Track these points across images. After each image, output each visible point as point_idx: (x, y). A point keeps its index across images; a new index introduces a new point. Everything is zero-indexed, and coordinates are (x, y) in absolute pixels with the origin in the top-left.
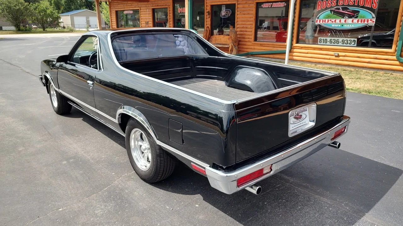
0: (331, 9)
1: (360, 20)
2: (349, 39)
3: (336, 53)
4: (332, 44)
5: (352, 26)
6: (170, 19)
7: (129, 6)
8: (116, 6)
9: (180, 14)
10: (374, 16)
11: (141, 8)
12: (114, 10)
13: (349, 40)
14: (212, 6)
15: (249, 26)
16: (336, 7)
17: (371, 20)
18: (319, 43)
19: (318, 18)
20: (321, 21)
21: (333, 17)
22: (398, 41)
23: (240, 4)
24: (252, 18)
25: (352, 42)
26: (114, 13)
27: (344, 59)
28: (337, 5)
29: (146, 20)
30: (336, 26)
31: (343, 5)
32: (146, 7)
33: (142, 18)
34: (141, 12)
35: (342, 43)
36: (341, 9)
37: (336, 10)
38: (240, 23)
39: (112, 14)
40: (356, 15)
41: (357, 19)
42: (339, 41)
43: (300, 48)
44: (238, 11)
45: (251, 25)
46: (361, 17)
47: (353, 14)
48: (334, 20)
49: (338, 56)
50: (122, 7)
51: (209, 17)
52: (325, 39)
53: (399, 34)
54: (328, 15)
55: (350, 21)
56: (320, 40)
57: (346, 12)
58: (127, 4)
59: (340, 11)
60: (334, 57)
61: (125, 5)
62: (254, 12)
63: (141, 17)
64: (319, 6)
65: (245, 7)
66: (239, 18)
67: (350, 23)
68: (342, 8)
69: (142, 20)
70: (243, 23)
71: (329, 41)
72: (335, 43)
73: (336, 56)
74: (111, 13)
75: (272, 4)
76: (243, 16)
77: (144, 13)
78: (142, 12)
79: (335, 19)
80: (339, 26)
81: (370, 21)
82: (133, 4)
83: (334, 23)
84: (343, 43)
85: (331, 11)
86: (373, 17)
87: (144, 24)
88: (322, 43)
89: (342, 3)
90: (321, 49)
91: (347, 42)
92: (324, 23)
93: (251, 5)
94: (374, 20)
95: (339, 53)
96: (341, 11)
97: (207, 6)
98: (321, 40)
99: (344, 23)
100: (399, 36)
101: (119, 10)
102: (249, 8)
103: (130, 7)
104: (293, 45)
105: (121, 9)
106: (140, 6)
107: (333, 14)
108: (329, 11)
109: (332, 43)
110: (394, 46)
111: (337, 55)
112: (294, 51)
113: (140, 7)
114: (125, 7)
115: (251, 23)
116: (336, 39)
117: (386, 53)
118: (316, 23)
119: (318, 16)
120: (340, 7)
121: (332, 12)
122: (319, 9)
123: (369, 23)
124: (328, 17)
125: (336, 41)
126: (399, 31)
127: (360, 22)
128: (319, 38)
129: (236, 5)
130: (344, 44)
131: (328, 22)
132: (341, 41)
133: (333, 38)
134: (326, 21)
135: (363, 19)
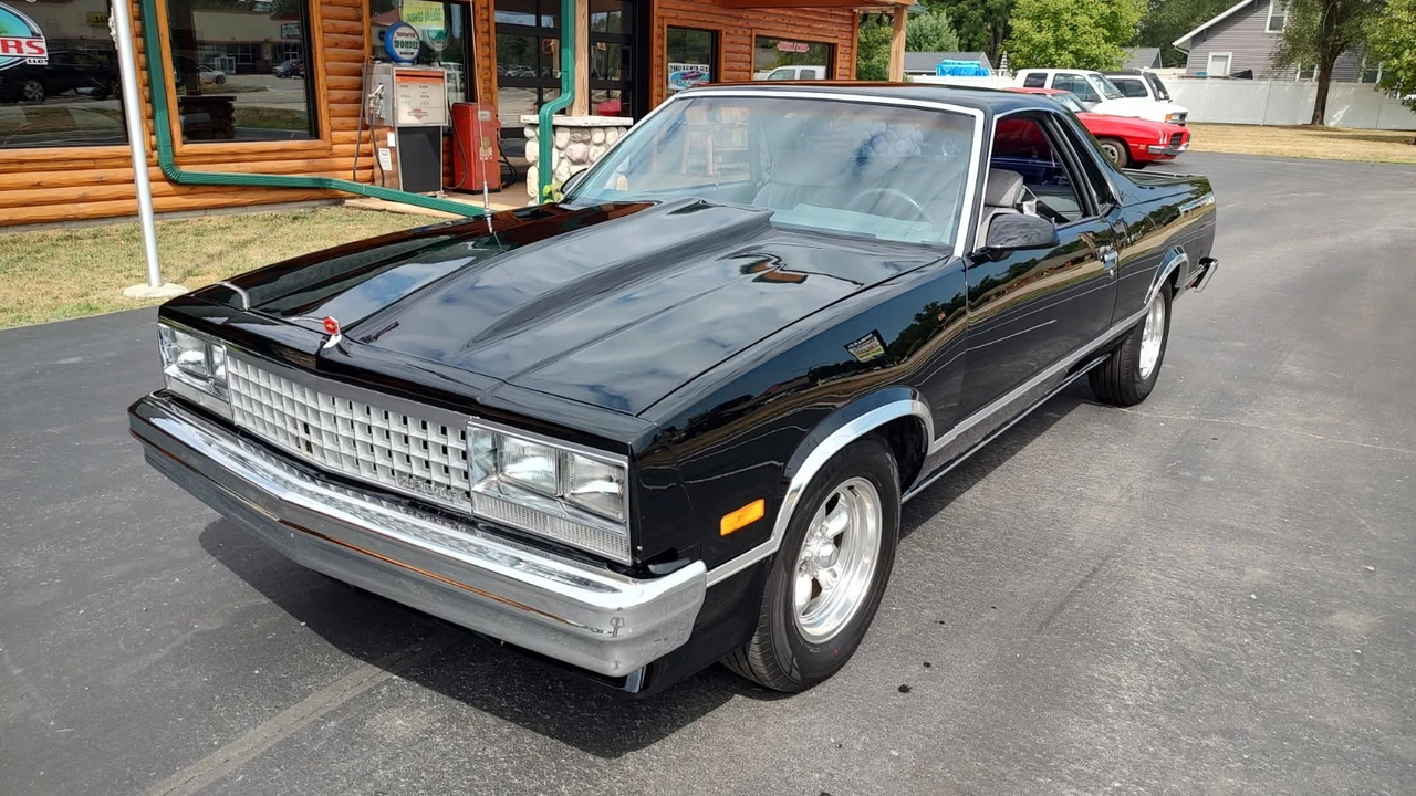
10: (37, 30)
17: (29, 44)
22: (150, 118)
81: (24, 47)
94: (43, 45)
117: (127, 158)
123: (25, 54)
126: (145, 85)
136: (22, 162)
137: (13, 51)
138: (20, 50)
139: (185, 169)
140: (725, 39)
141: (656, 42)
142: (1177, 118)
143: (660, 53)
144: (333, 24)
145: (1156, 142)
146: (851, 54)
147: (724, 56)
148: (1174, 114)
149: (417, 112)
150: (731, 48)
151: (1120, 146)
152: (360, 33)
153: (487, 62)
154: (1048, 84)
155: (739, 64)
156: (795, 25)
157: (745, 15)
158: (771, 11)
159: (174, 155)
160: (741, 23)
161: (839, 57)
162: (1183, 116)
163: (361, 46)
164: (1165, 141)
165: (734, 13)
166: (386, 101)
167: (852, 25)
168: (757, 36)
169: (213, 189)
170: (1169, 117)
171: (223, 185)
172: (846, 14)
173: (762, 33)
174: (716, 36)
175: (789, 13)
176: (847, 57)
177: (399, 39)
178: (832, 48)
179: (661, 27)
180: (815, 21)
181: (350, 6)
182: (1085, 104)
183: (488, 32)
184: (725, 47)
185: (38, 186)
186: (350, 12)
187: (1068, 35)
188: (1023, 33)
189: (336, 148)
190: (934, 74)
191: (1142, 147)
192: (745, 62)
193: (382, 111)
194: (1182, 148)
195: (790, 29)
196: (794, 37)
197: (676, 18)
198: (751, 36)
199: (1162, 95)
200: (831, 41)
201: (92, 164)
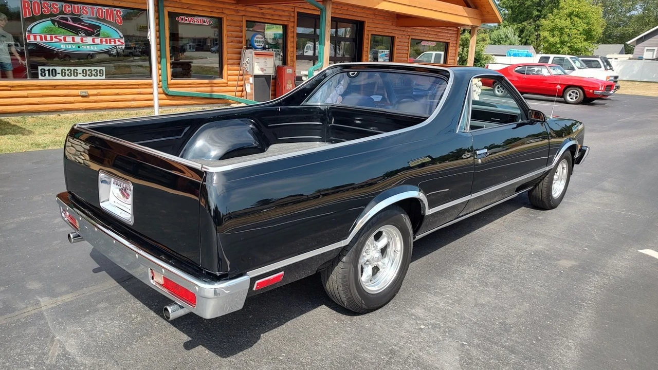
0: (52, 18)
1: (105, 40)
2: (93, 68)
3: (82, 92)
4: (67, 77)
10: (122, 36)
13: (94, 70)
17: (119, 41)
18: (40, 77)
19: (30, 31)
20: (38, 38)
21: (59, 32)
25: (98, 72)
27: (98, 99)
28: (62, 13)
30: (67, 47)
31: (72, 14)
35: (83, 76)
36: (69, 19)
37: (62, 21)
40: (97, 32)
41: (100, 38)
42: (77, 73)
43: (10, 88)
46: (105, 35)
47: (92, 30)
48: (62, 38)
49: (87, 96)
52: (52, 70)
54: (49, 27)
55: (89, 40)
56: (43, 71)
57: (81, 26)
59: (69, 23)
60: (80, 97)
64: (27, 10)
67: (90, 44)
68: (71, 18)
71: (60, 72)
72: (71, 76)
73: (83, 96)
79: (63, 36)
80: (74, 47)
81: (117, 43)
83: (63, 41)
85: (53, 22)
86: (120, 37)
88: (46, 77)
89: (69, 11)
90: (54, 87)
94: (123, 41)
95: (87, 91)
96: (71, 23)
99: (81, 43)
107: (59, 27)
108: (50, 22)
111: (84, 94)
116: (72, 68)
117: (150, 85)
118: (28, 41)
119: (29, 28)
120: (68, 17)
121: (56, 24)
122: (28, 16)
123: (117, 45)
124: (50, 31)
125: (72, 72)
127: (104, 43)
128: (41, 68)
130: (86, 76)
131: (52, 39)
132: (81, 72)
133: (66, 68)
134: (48, 37)
135: (108, 39)
136: (113, 85)
137: (113, 44)
138: (115, 43)
139: (171, 89)
140: (397, 40)
141: (365, 41)
142: (612, 78)
143: (367, 46)
144: (231, 34)
145: (598, 89)
146: (456, 47)
147: (396, 47)
148: (612, 76)
149: (262, 69)
150: (399, 44)
151: (580, 90)
152: (242, 37)
153: (292, 49)
154: (550, 62)
155: (403, 51)
156: (430, 34)
157: (406, 29)
158: (418, 28)
159: (168, 84)
160: (404, 33)
161: (450, 48)
162: (616, 77)
163: (241, 42)
164: (603, 89)
165: (402, 29)
166: (250, 65)
167: (457, 34)
168: (411, 39)
169: (181, 98)
170: (608, 77)
171: (185, 96)
172: (454, 29)
173: (414, 37)
174: (393, 38)
175: (427, 29)
176: (454, 48)
177: (257, 40)
178: (447, 44)
179: (368, 35)
180: (439, 32)
181: (238, 26)
182: (566, 71)
183: (293, 37)
184: (396, 44)
185: (117, 94)
186: (238, 29)
187: (566, 39)
188: (545, 38)
189: (229, 83)
190: (505, 56)
191: (591, 91)
192: (406, 50)
193: (248, 68)
194: (611, 92)
195: (427, 36)
196: (429, 39)
197: (375, 31)
198: (409, 39)
199: (608, 68)
200: (446, 41)
201: (138, 87)
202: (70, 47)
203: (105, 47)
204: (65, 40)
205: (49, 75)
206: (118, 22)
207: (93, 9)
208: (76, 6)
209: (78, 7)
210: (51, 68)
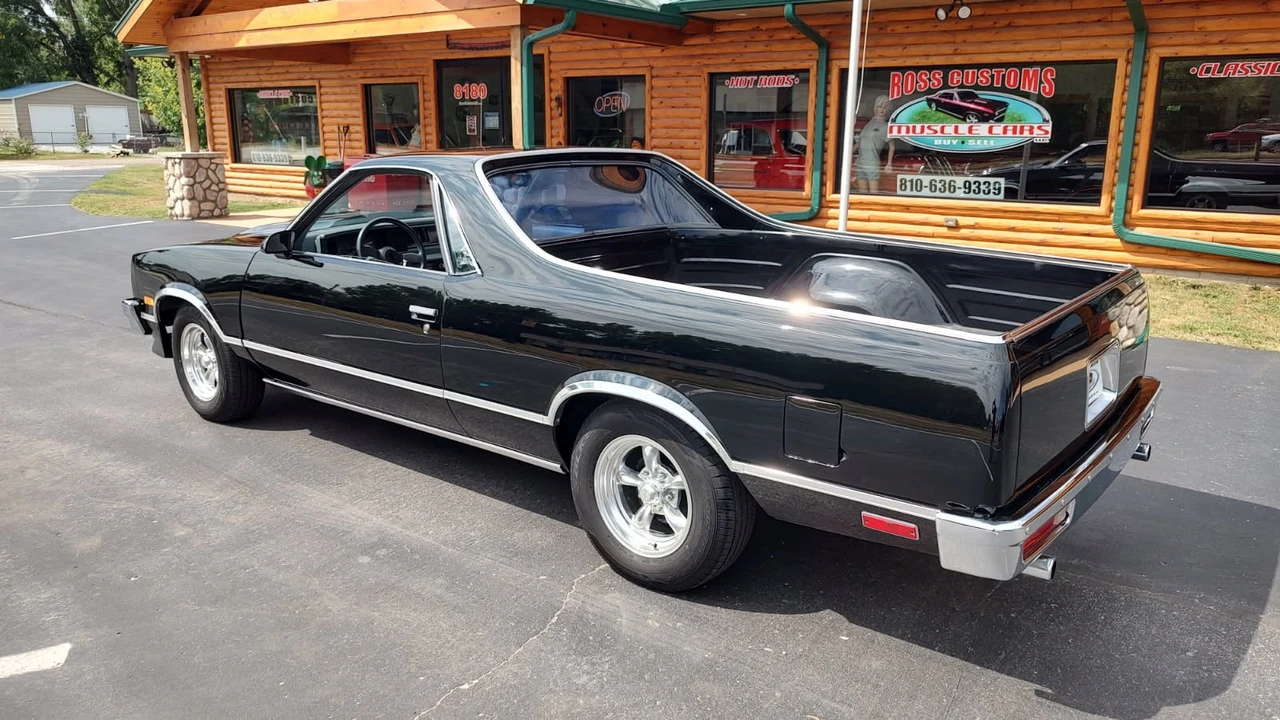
0: (930, 97)
1: (1011, 128)
2: (982, 180)
3: (951, 220)
4: (938, 194)
5: (989, 143)
6: (425, 118)
7: (278, 73)
8: (229, 73)
9: (461, 104)
10: (1047, 116)
11: (322, 82)
12: (223, 86)
13: (985, 183)
14: (567, 80)
15: (690, 143)
16: (942, 92)
17: (1039, 128)
18: (899, 192)
19: (894, 121)
20: (904, 130)
21: (935, 118)
22: (1114, 185)
23: (657, 76)
24: (699, 118)
25: (991, 187)
26: (220, 96)
27: (974, 234)
28: (946, 86)
29: (340, 120)
30: (944, 143)
31: (962, 86)
32: (341, 78)
33: (324, 113)
34: (321, 95)
35: (965, 192)
36: (956, 95)
37: (943, 100)
38: (663, 132)
39: (212, 100)
40: (1000, 114)
41: (1003, 125)
42: (954, 187)
44: (652, 98)
45: (695, 138)
46: (1013, 120)
47: (991, 111)
48: (938, 128)
49: (957, 227)
50: (251, 78)
51: (561, 115)
52: (917, 181)
53: (1118, 164)
54: (922, 112)
55: (982, 129)
56: (903, 181)
57: (972, 106)
58: (269, 68)
59: (954, 102)
60: (946, 229)
61: (262, 71)
62: (704, 101)
63: (322, 110)
64: (896, 88)
65: (675, 87)
66: (657, 118)
67: (984, 137)
68: (959, 93)
69: (325, 120)
70: (672, 132)
71: (928, 184)
72: (944, 191)
73: (950, 227)
74: (209, 97)
75: (756, 78)
76: (670, 112)
77: (333, 98)
78: (327, 93)
79: (941, 125)
80: (955, 142)
81: (1036, 132)
82: (291, 70)
83: (939, 134)
84: (967, 191)
85: (930, 102)
87: (332, 132)
88: (908, 192)
89: (958, 81)
90: (907, 208)
91: (978, 187)
92: (911, 134)
93: (694, 82)
94: (1049, 129)
95: (958, 218)
96: (957, 101)
97: (551, 80)
98: (903, 183)
99: (968, 135)
100: (1116, 171)
101: (241, 86)
102: (686, 90)
103: (283, 77)
104: (825, 196)
105: (248, 86)
106: (317, 76)
107: (937, 110)
108: (925, 103)
109: (935, 191)
110: (1105, 199)
111: (952, 224)
112: (829, 215)
113: (319, 80)
114: (262, 77)
115: (693, 132)
116: (948, 179)
117: (1086, 216)
118: (889, 136)
119: (893, 116)
120: (955, 92)
121: (934, 105)
122: (895, 97)
123: (1034, 135)
124: (922, 117)
125: (947, 186)
126: (1117, 158)
127: (1010, 133)
128: (899, 177)
129: (648, 78)
130: (969, 192)
131: (922, 131)
132: (962, 185)
133: (938, 178)
134: (918, 130)
135: (1019, 125)
137: (1026, 133)
138: (1031, 131)
159: (1130, 217)
202: (949, 142)
203: (1010, 140)
204: (942, 131)
205: (912, 190)
206: (1044, 91)
207: (998, 73)
208: (971, 71)
209: (973, 73)
210: (915, 177)
